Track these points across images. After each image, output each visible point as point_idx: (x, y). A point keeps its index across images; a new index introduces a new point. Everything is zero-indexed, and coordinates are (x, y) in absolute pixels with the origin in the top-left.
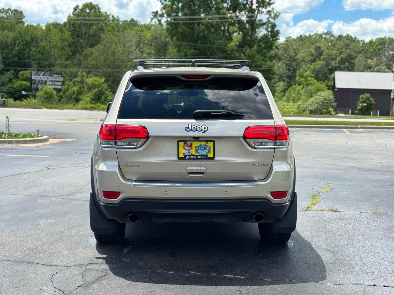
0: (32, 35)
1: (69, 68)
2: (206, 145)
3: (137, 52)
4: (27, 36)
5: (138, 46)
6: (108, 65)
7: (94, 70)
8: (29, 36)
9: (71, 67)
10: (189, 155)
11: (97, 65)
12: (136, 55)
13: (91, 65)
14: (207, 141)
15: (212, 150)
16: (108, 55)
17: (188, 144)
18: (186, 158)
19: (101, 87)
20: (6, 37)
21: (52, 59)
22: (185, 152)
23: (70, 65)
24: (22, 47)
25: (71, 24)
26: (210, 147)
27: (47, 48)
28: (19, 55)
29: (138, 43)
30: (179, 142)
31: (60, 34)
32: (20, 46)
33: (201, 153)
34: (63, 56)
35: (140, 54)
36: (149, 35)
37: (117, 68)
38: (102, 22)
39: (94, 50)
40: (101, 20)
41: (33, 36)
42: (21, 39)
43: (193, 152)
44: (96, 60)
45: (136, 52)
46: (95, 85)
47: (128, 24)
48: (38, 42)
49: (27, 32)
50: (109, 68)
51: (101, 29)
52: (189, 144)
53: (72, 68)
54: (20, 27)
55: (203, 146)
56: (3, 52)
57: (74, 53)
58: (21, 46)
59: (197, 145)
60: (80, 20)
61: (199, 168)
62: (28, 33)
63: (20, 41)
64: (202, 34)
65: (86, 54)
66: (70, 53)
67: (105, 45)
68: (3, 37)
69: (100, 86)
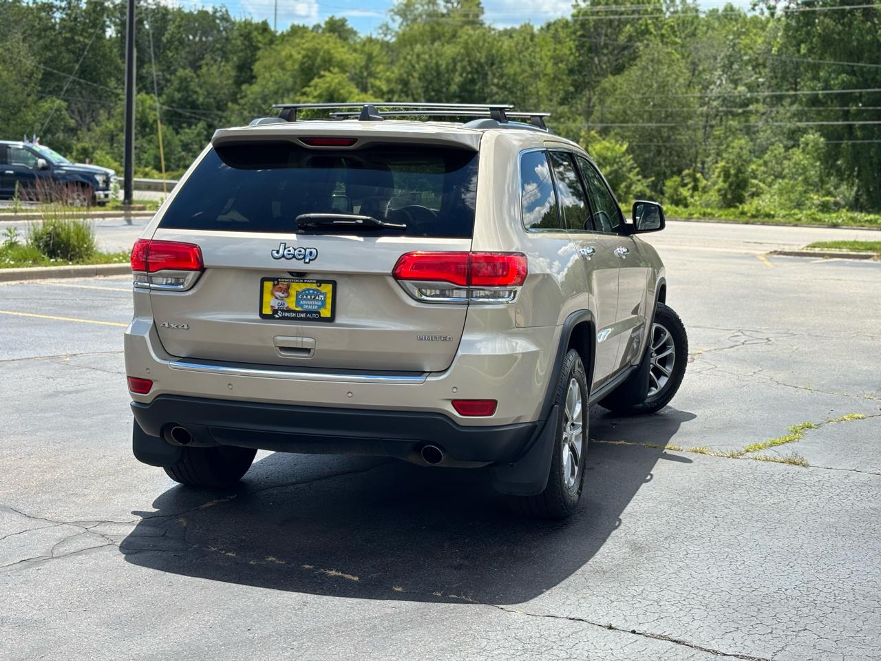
0: (490, 50)
1: (564, 123)
2: (318, 291)
3: (724, 82)
4: (480, 52)
5: (727, 67)
6: (650, 112)
7: (617, 125)
8: (484, 53)
9: (569, 119)
10: (283, 311)
11: (625, 112)
12: (719, 90)
13: (611, 113)
14: (320, 282)
15: (329, 301)
16: (650, 90)
17: (281, 286)
18: (277, 316)
19: (617, 163)
20: (438, 55)
21: (531, 101)
22: (275, 303)
23: (569, 115)
24: (470, 76)
25: (579, 22)
26: (325, 294)
27: (520, 78)
28: (463, 94)
29: (729, 60)
30: (263, 280)
31: (552, 46)
32: (464, 75)
33: (306, 307)
34: (555, 95)
35: (732, 86)
36: (760, 41)
37: (669, 119)
38: (646, 16)
39: (620, 81)
40: (646, 12)
41: (494, 51)
42: (467, 59)
43: (291, 303)
44: (623, 101)
45: (722, 80)
46: (605, 159)
47: (718, 18)
48: (504, 65)
49: (481, 44)
50: (650, 120)
51: (642, 31)
52: (283, 285)
53: (571, 120)
54: (467, 34)
55: (311, 291)
56: (430, 87)
57: (579, 87)
58: (467, 75)
59: (300, 290)
60: (598, 12)
61: (299, 339)
62: (484, 45)
63: (465, 63)
64: (869, 38)
65: (604, 90)
66: (572, 89)
67: (645, 68)
68: (431, 56)
69: (617, 160)
